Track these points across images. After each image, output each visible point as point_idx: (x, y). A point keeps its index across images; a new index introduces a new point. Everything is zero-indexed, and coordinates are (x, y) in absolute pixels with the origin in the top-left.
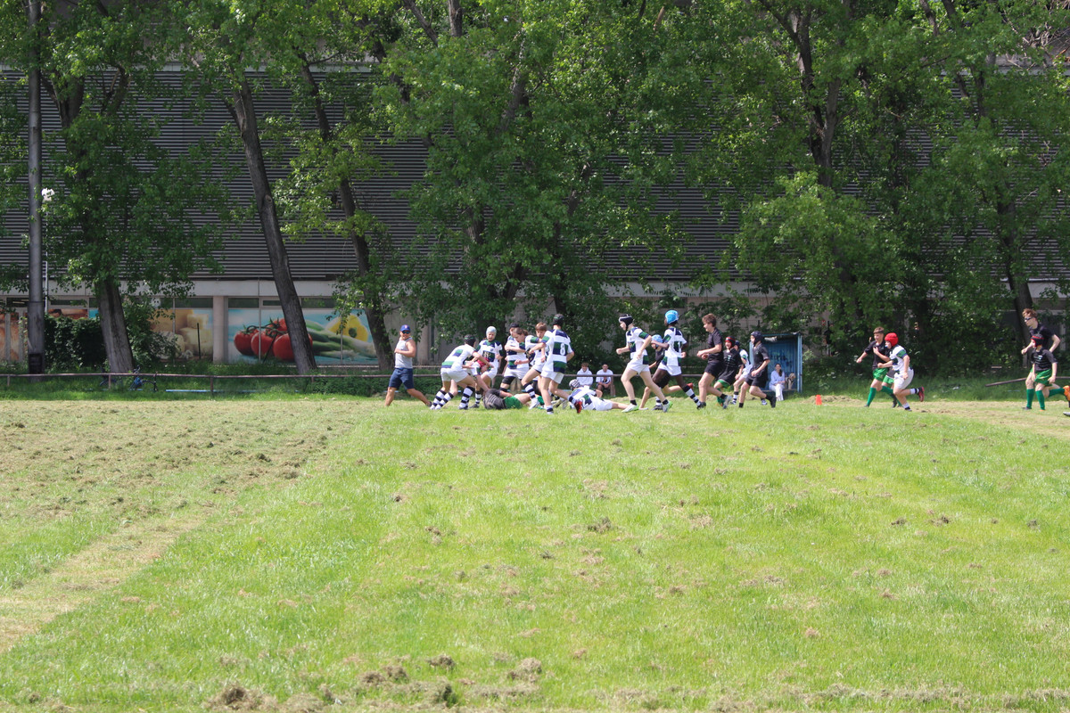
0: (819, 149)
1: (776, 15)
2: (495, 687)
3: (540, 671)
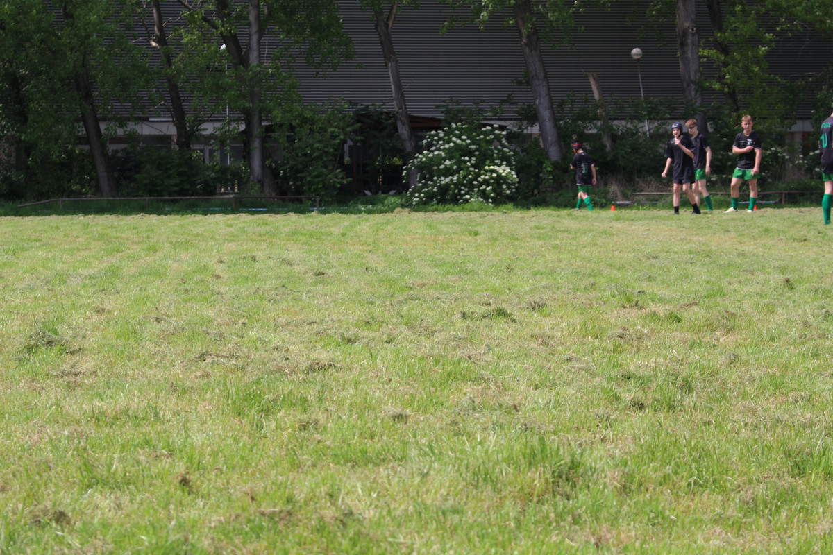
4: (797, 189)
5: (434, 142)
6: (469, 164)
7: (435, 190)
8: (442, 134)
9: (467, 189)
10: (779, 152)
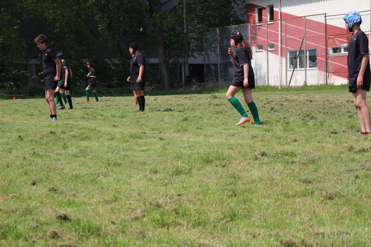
4: (33, 90)
10: (25, 73)
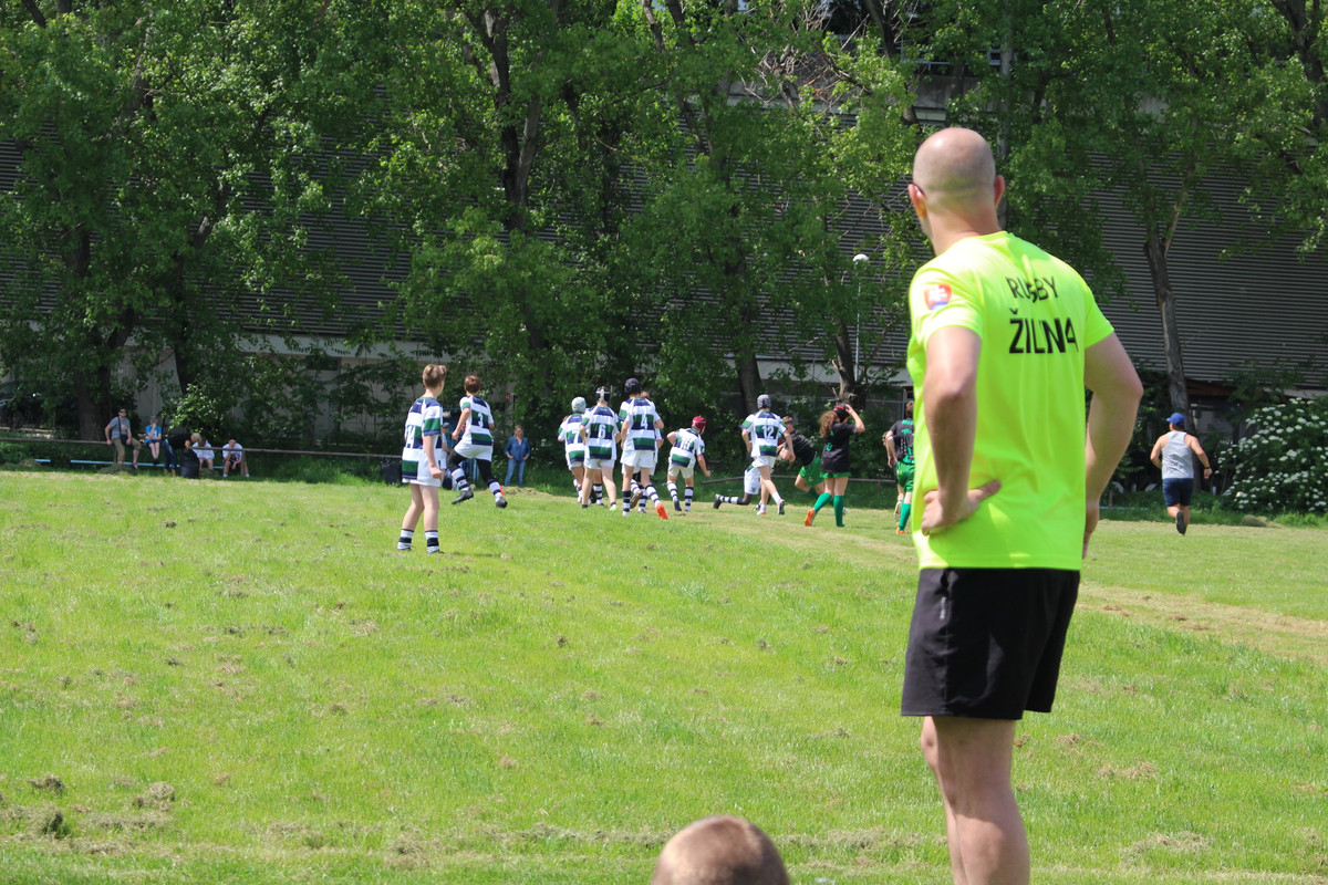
0: (513, 183)
1: (468, 14)
2: (117, 816)
3: (173, 799)
5: (1266, 423)
6: (1323, 457)
7: (1272, 490)
8: (1278, 413)
9: (1321, 493)
